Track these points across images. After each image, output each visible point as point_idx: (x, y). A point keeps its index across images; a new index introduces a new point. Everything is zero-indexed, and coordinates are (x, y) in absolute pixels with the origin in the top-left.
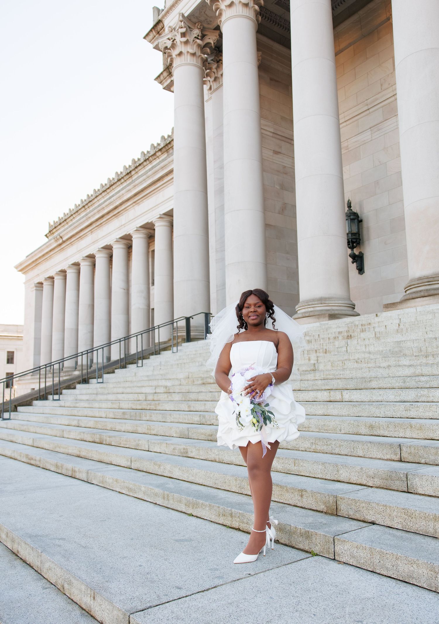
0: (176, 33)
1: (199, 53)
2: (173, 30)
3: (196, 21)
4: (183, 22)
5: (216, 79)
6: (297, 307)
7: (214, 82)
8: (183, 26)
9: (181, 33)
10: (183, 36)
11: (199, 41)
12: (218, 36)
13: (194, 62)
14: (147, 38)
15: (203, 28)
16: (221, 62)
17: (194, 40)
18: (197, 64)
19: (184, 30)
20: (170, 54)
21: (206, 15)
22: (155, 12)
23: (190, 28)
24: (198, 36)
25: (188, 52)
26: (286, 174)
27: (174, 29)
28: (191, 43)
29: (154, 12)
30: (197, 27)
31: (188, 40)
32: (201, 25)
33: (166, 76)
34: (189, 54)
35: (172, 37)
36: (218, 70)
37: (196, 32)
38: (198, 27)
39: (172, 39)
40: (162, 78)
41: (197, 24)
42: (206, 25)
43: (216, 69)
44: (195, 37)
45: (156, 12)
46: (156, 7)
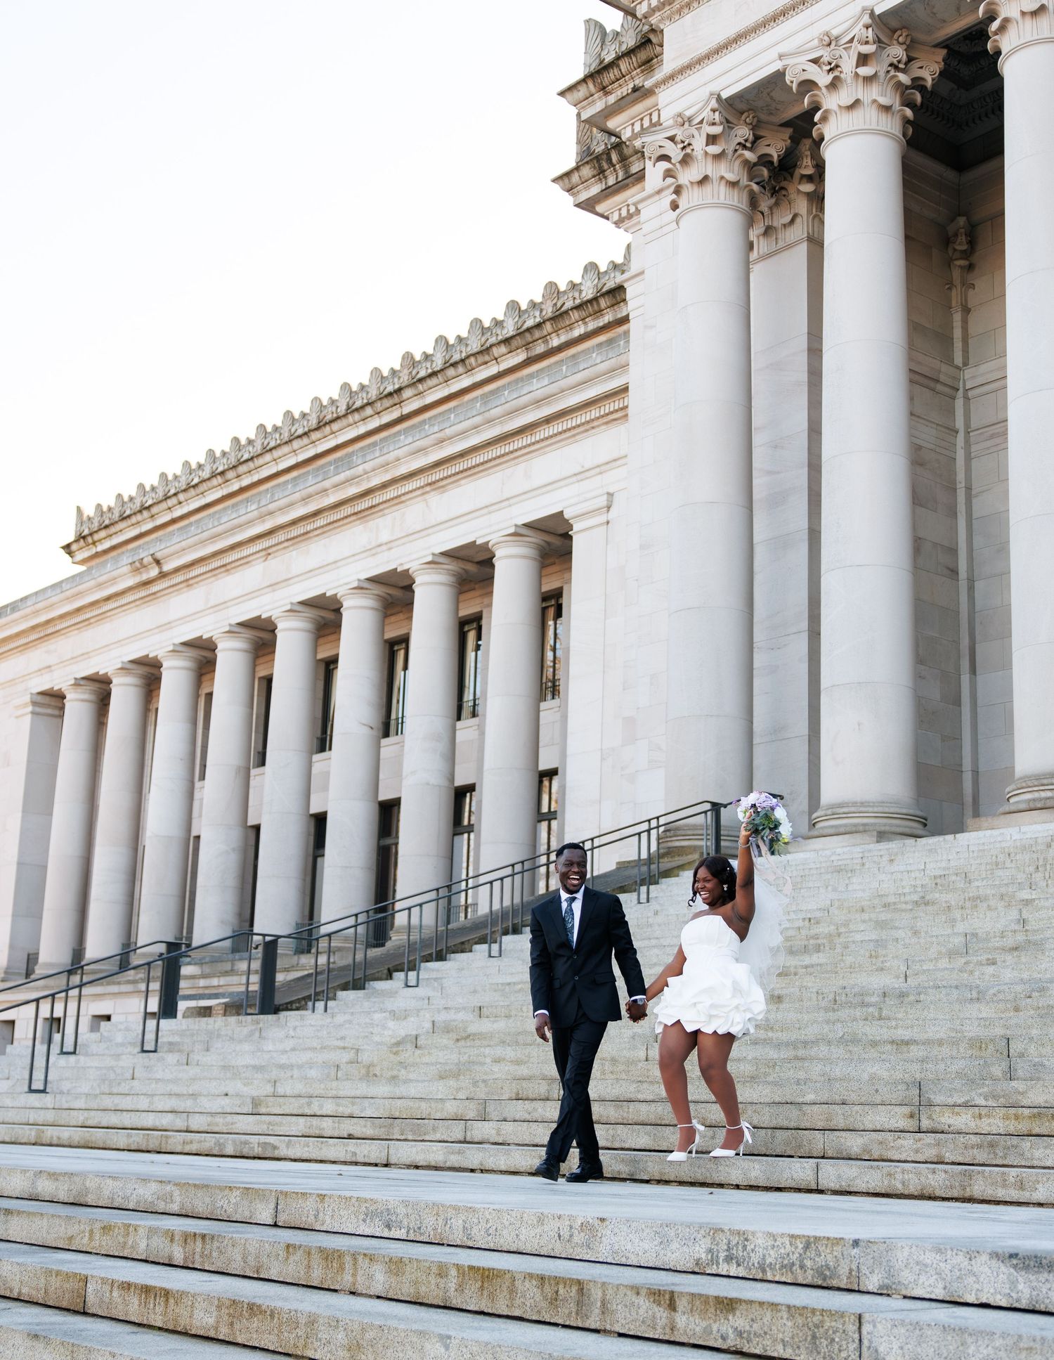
0: (693, 131)
1: (745, 181)
2: (687, 124)
3: (745, 108)
4: (717, 113)
5: (768, 231)
6: (1008, 790)
7: (761, 238)
8: (717, 120)
9: (708, 135)
10: (711, 141)
11: (748, 155)
12: (789, 141)
13: (734, 201)
14: (568, 95)
15: (758, 121)
16: (784, 192)
17: (736, 150)
18: (740, 205)
19: (717, 130)
20: (672, 173)
21: (772, 98)
22: (592, 32)
23: (728, 121)
24: (746, 141)
25: (722, 178)
26: (921, 465)
27: (690, 120)
28: (730, 157)
29: (588, 31)
30: (745, 120)
31: (724, 150)
32: (753, 117)
33: (590, 176)
34: (723, 182)
35: (683, 139)
36: (774, 211)
37: (743, 132)
38: (748, 120)
39: (683, 142)
40: (575, 178)
41: (746, 114)
42: (763, 117)
43: (771, 208)
44: (739, 144)
45: (595, 34)
46: (596, 23)
